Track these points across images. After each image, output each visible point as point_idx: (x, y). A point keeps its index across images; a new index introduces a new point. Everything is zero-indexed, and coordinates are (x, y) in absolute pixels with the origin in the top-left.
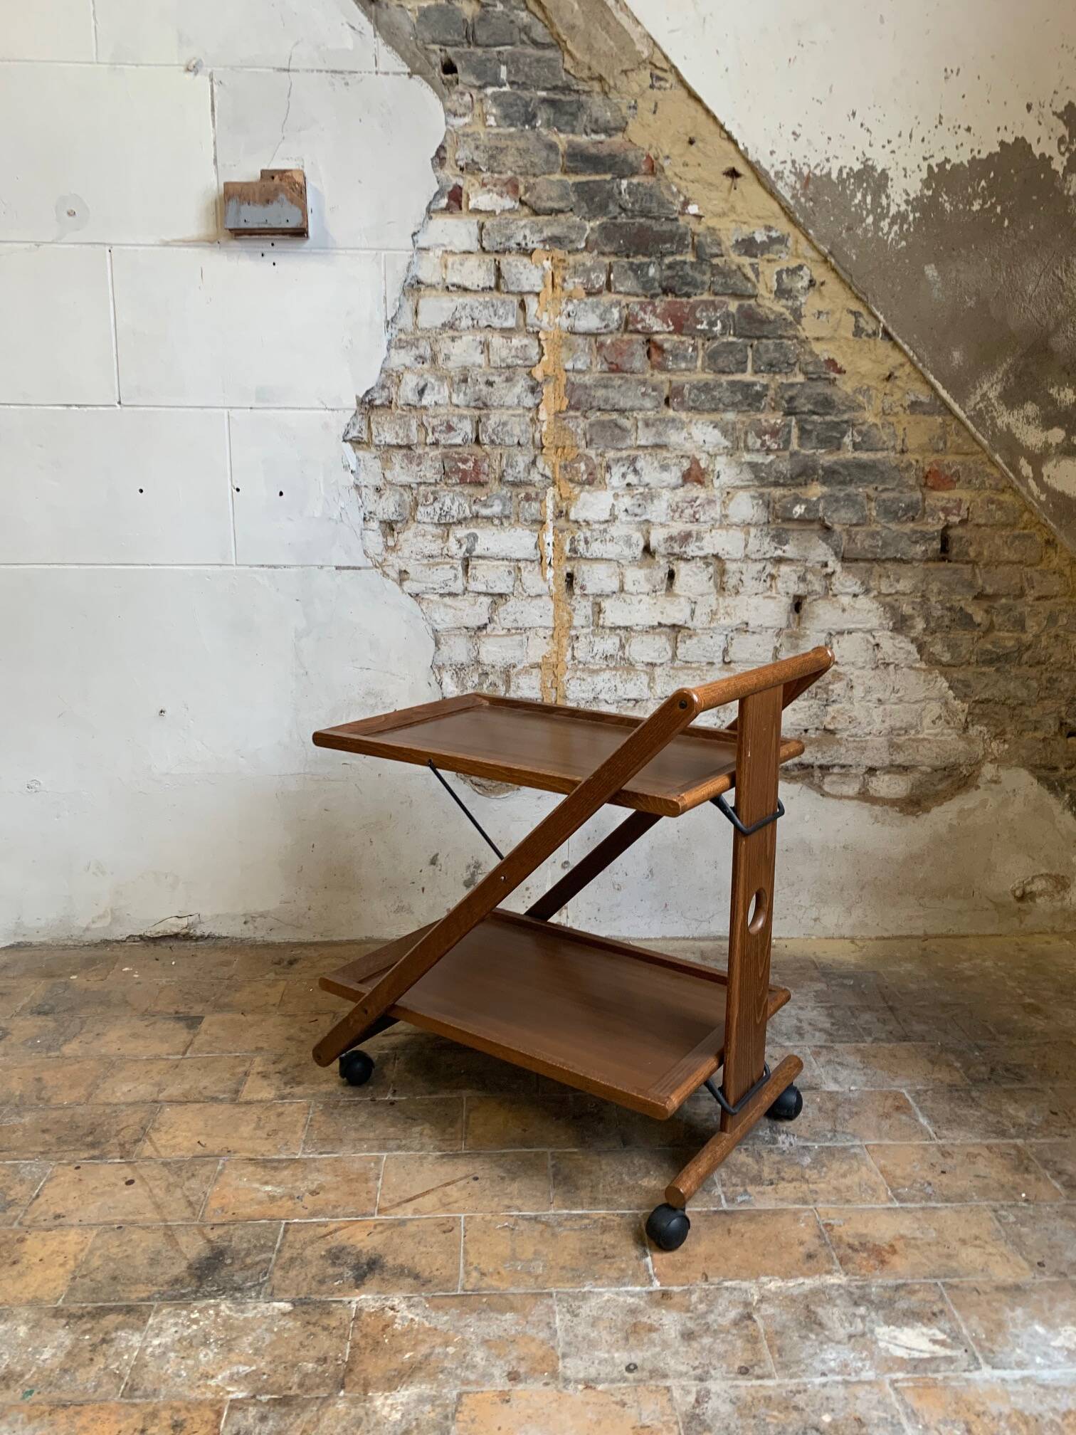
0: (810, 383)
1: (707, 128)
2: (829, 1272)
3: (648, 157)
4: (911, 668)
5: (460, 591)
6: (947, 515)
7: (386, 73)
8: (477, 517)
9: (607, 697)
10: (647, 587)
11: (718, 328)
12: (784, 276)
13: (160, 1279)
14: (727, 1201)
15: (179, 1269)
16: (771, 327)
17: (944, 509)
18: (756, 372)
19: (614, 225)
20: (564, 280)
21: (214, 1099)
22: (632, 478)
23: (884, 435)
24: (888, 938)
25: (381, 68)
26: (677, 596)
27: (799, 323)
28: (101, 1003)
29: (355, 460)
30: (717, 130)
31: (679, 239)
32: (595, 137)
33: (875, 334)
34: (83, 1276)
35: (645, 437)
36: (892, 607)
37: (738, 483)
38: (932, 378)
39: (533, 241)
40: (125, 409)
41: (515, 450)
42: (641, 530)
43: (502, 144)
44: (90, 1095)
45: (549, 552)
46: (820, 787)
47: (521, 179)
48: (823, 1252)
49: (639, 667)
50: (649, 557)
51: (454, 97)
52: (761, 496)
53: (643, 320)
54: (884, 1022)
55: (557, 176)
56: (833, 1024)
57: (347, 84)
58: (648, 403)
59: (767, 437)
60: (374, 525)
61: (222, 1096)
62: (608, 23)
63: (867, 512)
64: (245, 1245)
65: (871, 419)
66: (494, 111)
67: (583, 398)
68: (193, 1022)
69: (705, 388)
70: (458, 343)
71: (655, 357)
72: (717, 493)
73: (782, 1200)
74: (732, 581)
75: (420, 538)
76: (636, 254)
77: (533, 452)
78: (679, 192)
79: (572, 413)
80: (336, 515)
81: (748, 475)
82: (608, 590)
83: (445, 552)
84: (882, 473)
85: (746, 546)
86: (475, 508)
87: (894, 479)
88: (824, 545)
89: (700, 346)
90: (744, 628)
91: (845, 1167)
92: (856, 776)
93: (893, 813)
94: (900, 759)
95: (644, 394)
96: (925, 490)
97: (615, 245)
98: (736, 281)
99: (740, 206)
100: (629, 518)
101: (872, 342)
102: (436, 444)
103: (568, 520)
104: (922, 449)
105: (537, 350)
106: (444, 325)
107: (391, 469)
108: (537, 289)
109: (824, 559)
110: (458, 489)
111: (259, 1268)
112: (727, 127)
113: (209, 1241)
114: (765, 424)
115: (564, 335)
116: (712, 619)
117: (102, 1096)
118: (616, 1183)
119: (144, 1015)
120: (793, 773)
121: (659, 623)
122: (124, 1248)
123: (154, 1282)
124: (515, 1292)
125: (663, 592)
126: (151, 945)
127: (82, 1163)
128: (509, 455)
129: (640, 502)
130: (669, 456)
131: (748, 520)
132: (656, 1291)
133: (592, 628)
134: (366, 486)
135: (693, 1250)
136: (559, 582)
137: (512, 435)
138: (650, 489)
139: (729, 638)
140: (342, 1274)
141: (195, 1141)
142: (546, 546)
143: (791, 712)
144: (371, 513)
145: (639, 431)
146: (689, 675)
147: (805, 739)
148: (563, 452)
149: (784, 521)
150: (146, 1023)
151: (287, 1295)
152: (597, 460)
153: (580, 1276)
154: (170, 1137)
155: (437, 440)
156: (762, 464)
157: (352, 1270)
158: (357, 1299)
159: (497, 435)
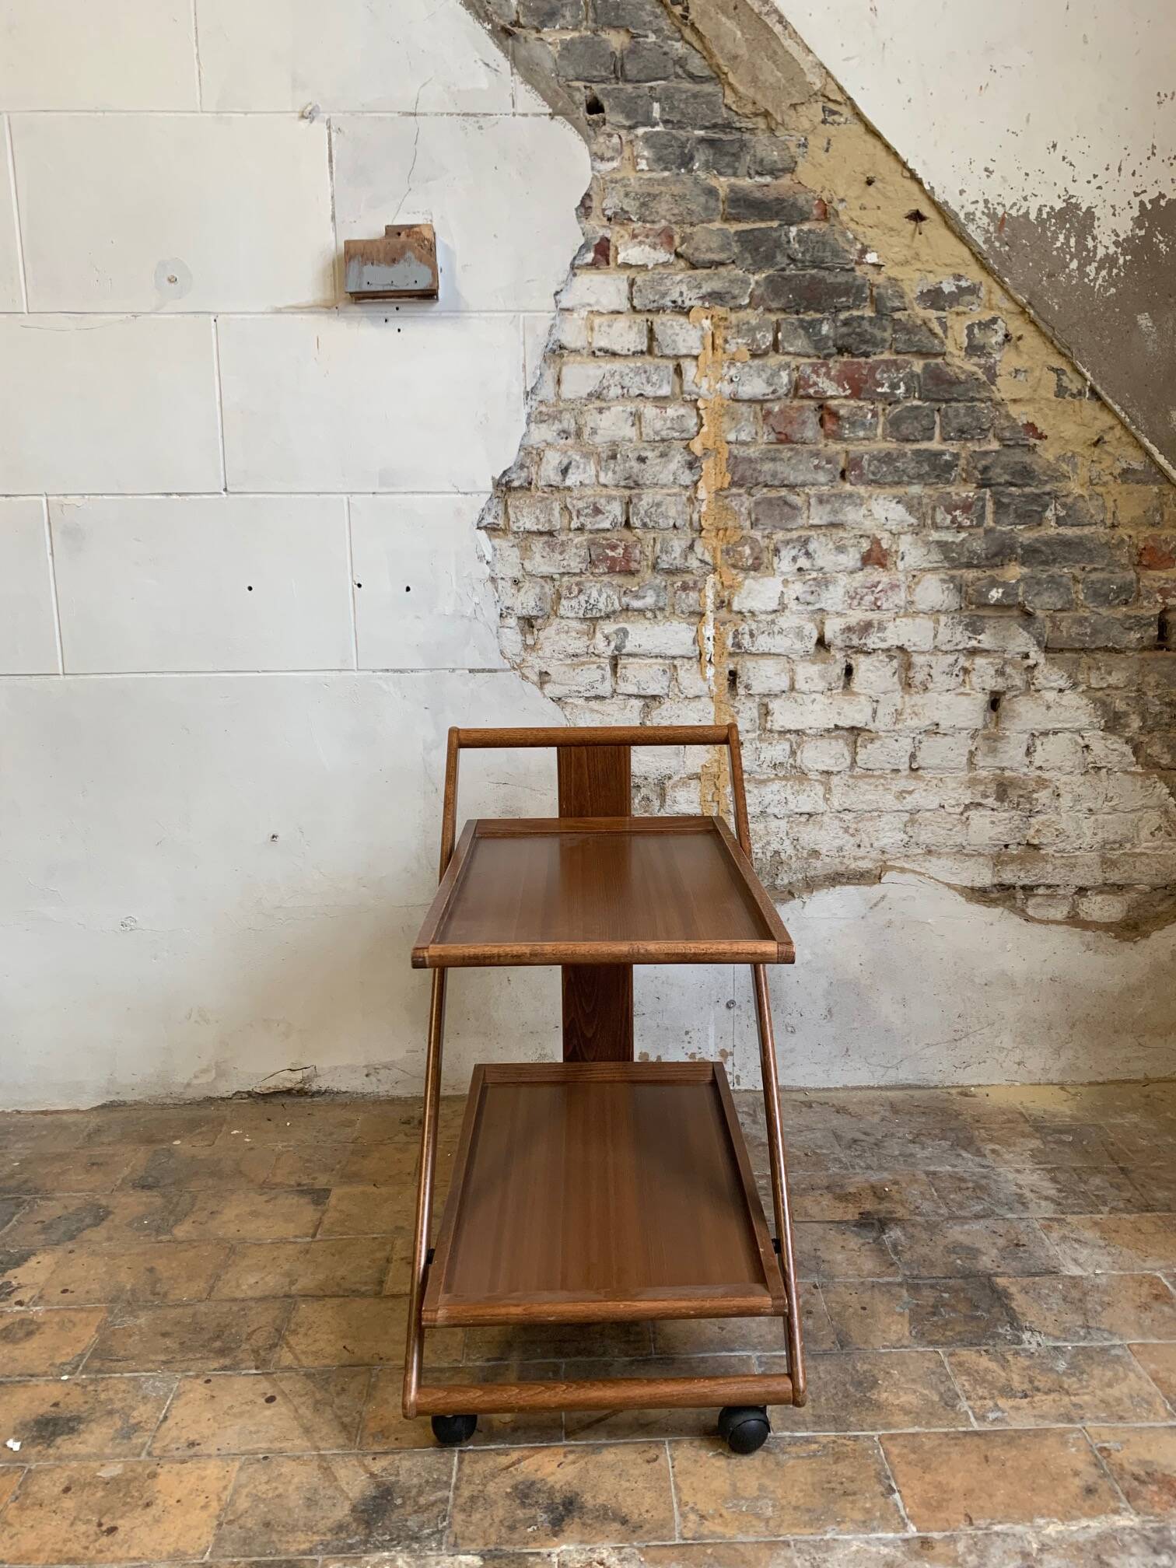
0: (1006, 450)
1: (886, 165)
2: (1116, 1511)
3: (821, 200)
4: (1126, 772)
5: (608, 694)
6: (1165, 598)
7: (525, 115)
8: (627, 609)
9: (776, 811)
10: (821, 685)
11: (901, 391)
12: (976, 331)
13: (322, 1526)
14: (976, 1419)
15: (341, 1512)
16: (961, 388)
17: (1161, 591)
18: (945, 440)
19: (783, 278)
20: (726, 341)
21: (356, 1293)
22: (803, 562)
23: (1092, 507)
24: (1103, 1083)
25: (520, 110)
26: (856, 694)
27: (993, 383)
28: (212, 1174)
29: (491, 550)
30: (900, 168)
31: (855, 292)
32: (758, 179)
33: (1080, 393)
34: (230, 1522)
35: (819, 515)
36: (1104, 704)
37: (925, 565)
38: (1148, 444)
39: (690, 298)
40: (231, 496)
41: (670, 534)
42: (814, 620)
43: (656, 190)
44: (212, 1288)
45: (709, 647)
46: (1023, 911)
47: (676, 228)
48: (1104, 1486)
49: (813, 776)
50: (823, 651)
51: (601, 139)
52: (952, 579)
53: (815, 384)
54: (1118, 1187)
55: (717, 225)
56: (1060, 1191)
57: (481, 128)
58: (822, 477)
59: (958, 513)
60: (512, 621)
61: (364, 1289)
62: (775, 52)
63: (1074, 596)
64: (415, 1481)
65: (1078, 491)
66: (646, 153)
67: (748, 473)
68: (320, 1196)
69: (888, 458)
70: (606, 413)
71: (829, 425)
72: (901, 576)
73: (1042, 1417)
74: (919, 676)
75: (563, 636)
76: (807, 309)
77: (691, 535)
78: (856, 238)
79: (734, 490)
80: (469, 612)
81: (936, 556)
82: (776, 689)
83: (591, 650)
84: (1090, 550)
85: (935, 636)
86: (625, 600)
87: (1103, 557)
88: (1025, 634)
89: (880, 412)
90: (934, 730)
91: (1109, 1374)
92: (1065, 897)
93: (1107, 940)
94: (1115, 877)
95: (817, 467)
96: (1138, 570)
97: (783, 301)
98: (921, 337)
99: (925, 253)
100: (800, 608)
101: (1077, 403)
102: (581, 529)
103: (731, 611)
104: (1136, 523)
105: (695, 420)
106: (590, 395)
107: (531, 559)
108: (695, 352)
109: (1025, 649)
110: (606, 579)
111: (436, 1510)
112: (911, 165)
113: (372, 1475)
114: (955, 497)
115: (726, 403)
116: (897, 719)
117: (225, 1290)
118: (840, 1395)
119: (262, 1188)
120: (992, 896)
121: (836, 726)
122: (274, 1485)
123: (315, 1529)
124: (744, 1540)
125: (840, 690)
126: (261, 1103)
127: (212, 1375)
128: (664, 539)
129: (813, 588)
130: (846, 536)
131: (938, 607)
132: (913, 1538)
133: (758, 732)
134: (502, 579)
135: (948, 1483)
136: (721, 681)
137: (667, 517)
138: (824, 574)
139: (916, 742)
140: (534, 1517)
141: (341, 1344)
142: (706, 641)
143: (989, 825)
144: (508, 608)
145: (812, 509)
146: (870, 784)
147: (1005, 855)
148: (725, 535)
149: (978, 607)
150: (265, 1198)
151: (474, 1546)
152: (764, 543)
153: (818, 1520)
154: (310, 1341)
155: (583, 525)
156: (953, 542)
157: (545, 1512)
158: (558, 1550)
159: (650, 517)
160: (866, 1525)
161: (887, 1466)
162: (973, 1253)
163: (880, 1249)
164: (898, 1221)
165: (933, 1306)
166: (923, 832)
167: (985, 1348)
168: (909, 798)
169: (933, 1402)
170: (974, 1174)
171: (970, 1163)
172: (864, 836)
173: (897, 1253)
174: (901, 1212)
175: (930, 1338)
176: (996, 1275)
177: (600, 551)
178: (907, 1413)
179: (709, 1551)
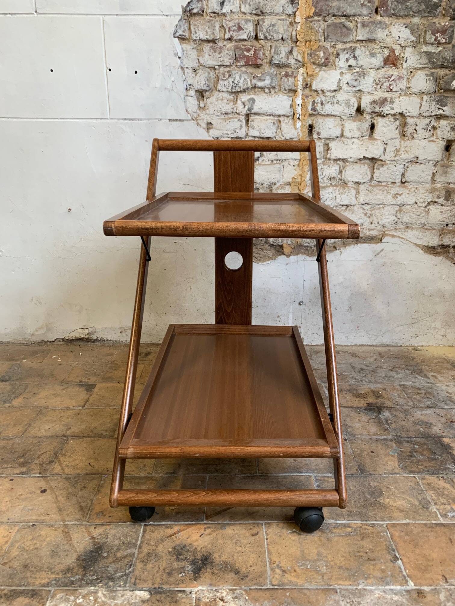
5: (243, 136)
8: (255, 87)
10: (358, 134)
13: (57, 569)
14: (442, 516)
15: (70, 560)
21: (100, 436)
22: (352, 62)
26: (376, 140)
28: (38, 376)
29: (181, 50)
35: (362, 34)
37: (418, 66)
40: (39, 16)
41: (279, 44)
42: (356, 96)
44: (25, 431)
45: (299, 110)
46: (453, 259)
49: (350, 184)
50: (359, 115)
52: (432, 74)
58: (365, 11)
59: (438, 34)
60: (192, 93)
61: (105, 434)
64: (117, 542)
67: (324, 8)
68: (89, 387)
69: (402, 0)
72: (404, 72)
74: (410, 130)
75: (220, 102)
77: (290, 44)
79: (316, 18)
80: (169, 86)
81: (424, 60)
82: (334, 135)
83: (235, 110)
85: (420, 107)
86: (254, 81)
90: (415, 161)
95: (362, 5)
100: (349, 89)
102: (230, 39)
103: (311, 90)
107: (203, 56)
110: (243, 69)
111: (126, 561)
113: (93, 538)
114: (438, 25)
116: (397, 154)
117: (33, 432)
118: (362, 500)
119: (62, 383)
120: (437, 251)
121: (364, 157)
122: (35, 541)
123: (53, 571)
124: (309, 587)
125: (367, 137)
126: (69, 344)
127: (15, 477)
128: (276, 46)
129: (357, 78)
130: (376, 47)
131: (423, 91)
132: (412, 590)
133: (323, 160)
134: (187, 68)
135: (430, 555)
136: (304, 130)
137: (278, 33)
138: (363, 69)
139: (406, 167)
140: (184, 567)
141: (87, 463)
142: (297, 106)
143: (439, 213)
144: (190, 85)
145: (358, 30)
146: (380, 190)
147: (447, 230)
148: (309, 45)
149: (444, 91)
150: (62, 387)
151: (145, 585)
152: (331, 50)
153: (354, 575)
154: (71, 460)
155: (232, 36)
156: (434, 53)
157: (191, 565)
158: (196, 590)
159: (269, 33)
160: (382, 580)
161: (392, 543)
162: (429, 425)
163: (379, 422)
164: (387, 408)
165: (410, 452)
166: (405, 216)
167: (441, 475)
168: (399, 198)
169: (415, 505)
170: (424, 386)
171: (422, 381)
172: (375, 218)
173: (388, 424)
174: (388, 404)
175: (410, 469)
176: (443, 437)
177: (241, 52)
178: (401, 511)
179: (288, 594)
